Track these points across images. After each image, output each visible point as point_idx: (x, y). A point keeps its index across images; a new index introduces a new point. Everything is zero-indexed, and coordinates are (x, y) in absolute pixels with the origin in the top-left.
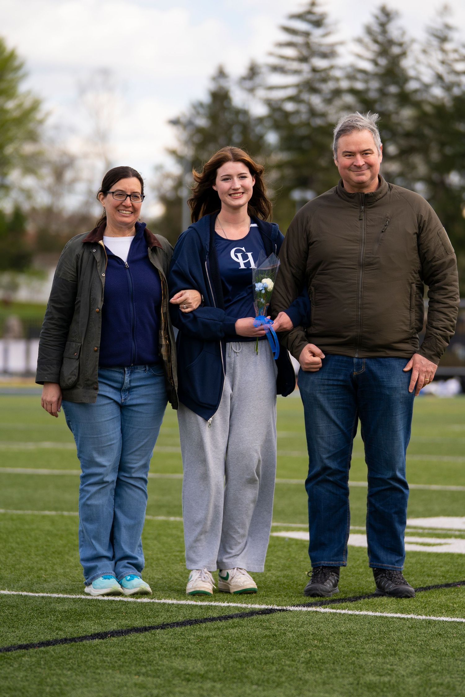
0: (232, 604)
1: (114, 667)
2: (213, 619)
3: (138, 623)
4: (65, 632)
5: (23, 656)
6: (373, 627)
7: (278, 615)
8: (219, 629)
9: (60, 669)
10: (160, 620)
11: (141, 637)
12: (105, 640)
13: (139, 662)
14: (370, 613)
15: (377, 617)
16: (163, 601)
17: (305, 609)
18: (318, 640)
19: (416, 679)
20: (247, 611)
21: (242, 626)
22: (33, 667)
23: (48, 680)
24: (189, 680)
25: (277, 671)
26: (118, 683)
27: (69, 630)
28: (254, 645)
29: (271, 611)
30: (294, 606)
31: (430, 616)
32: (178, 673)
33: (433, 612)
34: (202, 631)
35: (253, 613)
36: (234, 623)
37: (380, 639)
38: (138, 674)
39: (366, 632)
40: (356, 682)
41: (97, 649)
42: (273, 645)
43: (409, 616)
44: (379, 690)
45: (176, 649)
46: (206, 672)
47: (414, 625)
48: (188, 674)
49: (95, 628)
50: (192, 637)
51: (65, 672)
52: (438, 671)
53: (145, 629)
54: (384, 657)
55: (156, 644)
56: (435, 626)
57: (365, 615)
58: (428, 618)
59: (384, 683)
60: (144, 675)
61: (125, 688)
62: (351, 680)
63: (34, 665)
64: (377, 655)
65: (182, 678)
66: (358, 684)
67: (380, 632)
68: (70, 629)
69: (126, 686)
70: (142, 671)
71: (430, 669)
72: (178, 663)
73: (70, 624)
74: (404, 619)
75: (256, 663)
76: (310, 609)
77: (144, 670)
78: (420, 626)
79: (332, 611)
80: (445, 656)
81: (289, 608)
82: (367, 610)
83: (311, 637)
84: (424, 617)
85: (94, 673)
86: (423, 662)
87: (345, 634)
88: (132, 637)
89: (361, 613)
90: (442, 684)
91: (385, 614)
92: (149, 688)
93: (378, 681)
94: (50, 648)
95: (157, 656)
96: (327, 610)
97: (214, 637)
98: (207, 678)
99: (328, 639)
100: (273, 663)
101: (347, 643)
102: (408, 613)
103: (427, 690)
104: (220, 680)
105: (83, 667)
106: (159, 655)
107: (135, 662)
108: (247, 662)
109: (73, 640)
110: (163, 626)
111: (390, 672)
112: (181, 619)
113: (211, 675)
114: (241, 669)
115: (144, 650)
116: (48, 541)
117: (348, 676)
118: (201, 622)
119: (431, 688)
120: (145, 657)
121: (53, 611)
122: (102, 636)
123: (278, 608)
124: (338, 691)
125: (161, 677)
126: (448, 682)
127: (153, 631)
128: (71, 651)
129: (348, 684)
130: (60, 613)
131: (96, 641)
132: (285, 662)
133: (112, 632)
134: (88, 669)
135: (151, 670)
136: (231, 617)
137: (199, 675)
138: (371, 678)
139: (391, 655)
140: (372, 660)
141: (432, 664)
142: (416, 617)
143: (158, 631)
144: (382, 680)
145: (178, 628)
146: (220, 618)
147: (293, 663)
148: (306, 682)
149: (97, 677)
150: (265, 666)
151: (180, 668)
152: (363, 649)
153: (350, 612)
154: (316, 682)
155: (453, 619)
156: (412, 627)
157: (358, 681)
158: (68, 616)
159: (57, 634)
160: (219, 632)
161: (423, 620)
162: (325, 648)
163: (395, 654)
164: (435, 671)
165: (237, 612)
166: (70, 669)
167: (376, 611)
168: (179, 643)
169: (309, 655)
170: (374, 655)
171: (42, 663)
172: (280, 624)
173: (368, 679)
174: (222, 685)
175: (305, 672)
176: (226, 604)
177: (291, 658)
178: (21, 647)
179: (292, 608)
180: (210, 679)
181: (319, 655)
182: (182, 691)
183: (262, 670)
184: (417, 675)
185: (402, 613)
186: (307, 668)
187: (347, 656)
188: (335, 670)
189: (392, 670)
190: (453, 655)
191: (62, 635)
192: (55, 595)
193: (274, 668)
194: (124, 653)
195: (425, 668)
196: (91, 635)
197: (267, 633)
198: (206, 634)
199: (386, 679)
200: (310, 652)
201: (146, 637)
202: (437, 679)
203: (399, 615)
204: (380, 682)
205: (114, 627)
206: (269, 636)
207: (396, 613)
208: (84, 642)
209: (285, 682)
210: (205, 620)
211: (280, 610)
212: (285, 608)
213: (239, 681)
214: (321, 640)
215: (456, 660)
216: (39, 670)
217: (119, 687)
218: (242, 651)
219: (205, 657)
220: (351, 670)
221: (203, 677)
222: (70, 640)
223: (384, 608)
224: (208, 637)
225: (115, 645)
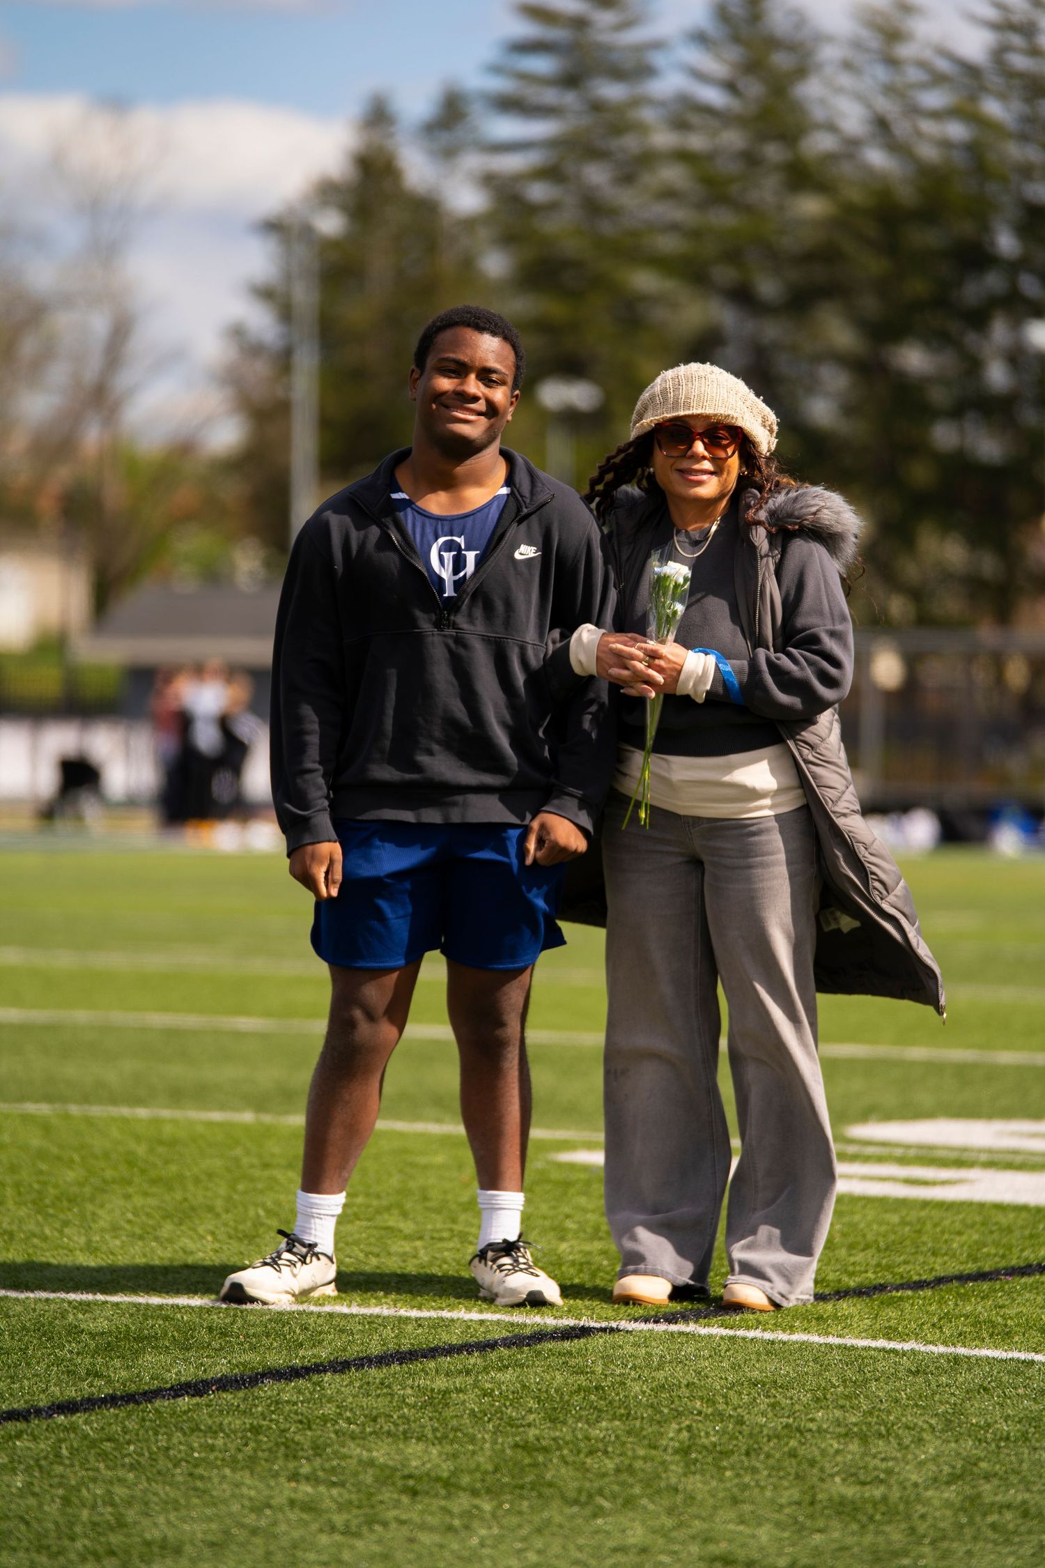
0: (488, 1317)
1: (234, 1460)
2: (450, 1350)
3: (276, 1359)
4: (109, 1381)
5: (18, 1436)
6: (826, 1370)
7: (599, 1341)
8: (468, 1372)
9: (107, 1467)
10: (327, 1353)
11: (288, 1391)
12: (205, 1399)
13: (292, 1450)
14: (815, 1338)
15: (831, 1346)
17: (662, 1327)
18: (702, 1399)
19: (950, 1493)
20: (528, 1332)
21: (521, 1366)
22: (43, 1462)
23: (84, 1491)
24: (415, 1493)
25: (618, 1471)
26: (250, 1499)
27: (119, 1374)
28: (555, 1409)
29: (585, 1332)
30: (636, 1320)
31: (954, 1345)
32: (386, 1476)
33: (961, 1338)
34: (434, 1377)
35: (540, 1336)
36: (501, 1359)
37: (847, 1397)
38: (295, 1477)
39: (812, 1382)
40: (807, 1498)
41: (190, 1419)
42: (600, 1411)
43: (907, 1346)
44: (864, 1519)
45: (375, 1420)
46: (453, 1473)
47: (920, 1368)
48: (410, 1476)
49: (181, 1371)
50: (409, 1391)
51: (120, 1473)
52: (995, 1475)
53: (295, 1373)
54: (864, 1439)
55: (329, 1409)
56: (969, 1370)
57: (803, 1343)
58: (951, 1350)
59: (874, 1503)
60: (307, 1479)
61: (268, 1511)
62: (795, 1494)
63: (45, 1458)
64: (846, 1435)
65: (400, 1483)
66: (812, 1503)
67: (845, 1381)
68: (123, 1374)
69: (268, 1506)
70: (302, 1471)
71: (975, 1469)
72: (381, 1453)
73: (116, 1363)
74: (894, 1351)
75: (565, 1452)
76: (673, 1328)
77: (305, 1469)
78: (937, 1368)
79: (722, 1332)
80: (1007, 1438)
81: (624, 1324)
82: (806, 1330)
83: (684, 1392)
84: (941, 1349)
85: (191, 1475)
86: (958, 1454)
87: (764, 1385)
88: (268, 1389)
89: (794, 1337)
90: (1009, 1507)
91: (849, 1341)
92: (325, 1511)
93: (858, 1495)
94: (80, 1418)
95: (333, 1436)
96: (714, 1330)
97: (459, 1391)
98: (459, 1487)
99: (725, 1396)
100: (606, 1452)
101: (773, 1406)
102: (903, 1337)
103: (978, 1519)
104: (488, 1491)
105: (162, 1463)
106: (336, 1432)
107: (282, 1449)
108: (545, 1450)
109: (130, 1398)
110: (340, 1366)
111: (882, 1476)
112: (375, 1349)
113: (465, 1480)
114: (535, 1465)
115: (301, 1422)
117: (786, 1483)
118: (424, 1356)
119: (983, 1516)
120: (305, 1438)
121: (74, 1332)
122: (197, 1388)
123: (597, 1325)
124: (768, 1520)
125: (348, 1485)
127: (315, 1378)
128: (129, 1425)
129: (790, 1504)
130: (92, 1335)
131: (185, 1402)
132: (633, 1450)
133: (221, 1379)
134: (175, 1466)
135: (324, 1470)
136: (492, 1345)
137: (438, 1479)
138: (841, 1488)
139: (880, 1436)
140: (836, 1446)
141: (980, 1459)
142: (923, 1349)
143: (327, 1377)
144: (867, 1495)
145: (373, 1371)
146: (466, 1348)
147: (653, 1452)
148: (690, 1498)
149: (198, 1484)
150: (589, 1461)
151: (391, 1463)
152: (812, 1420)
153: (768, 1336)
154: (713, 1496)
155: (1010, 1355)
156: (918, 1372)
157: (814, 1496)
158: (111, 1345)
159: (91, 1385)
160: (470, 1380)
161: (941, 1355)
162: (721, 1416)
163: (888, 1433)
164: (987, 1478)
165: (505, 1334)
166: (132, 1467)
167: (827, 1334)
168: (377, 1404)
169: (685, 1434)
170: (839, 1436)
171: (64, 1452)
172: (608, 1359)
173: (833, 1491)
174: (495, 1503)
175: (685, 1475)
176: (475, 1316)
177: (646, 1442)
178: (9, 1416)
179: (631, 1325)
180: (464, 1490)
181: (711, 1435)
182: (404, 1517)
183: (583, 1469)
184: (948, 1484)
185: (890, 1339)
186: (687, 1465)
187: (778, 1438)
188: (754, 1470)
189: (889, 1472)
190: (1025, 1437)
191: (102, 1387)
192: (74, 1296)
193: (610, 1465)
194: (256, 1430)
195: (964, 1469)
196: (172, 1388)
197: (582, 1380)
198: (441, 1383)
199: (878, 1492)
200: (689, 1428)
201: (299, 1392)
202: (996, 1494)
203: (881, 1343)
204: (863, 1499)
205: (221, 1367)
206: (588, 1391)
207: (874, 1338)
208: (157, 1403)
209: (641, 1497)
210: (433, 1352)
211: (603, 1330)
212: (614, 1325)
213: (534, 1494)
214: (711, 1402)
216: (59, 1470)
217: (252, 1510)
218: (529, 1425)
219: (445, 1437)
220: (793, 1471)
221: (450, 1485)
222: (122, 1398)
223: (845, 1325)
224: (446, 1392)
225: (233, 1410)
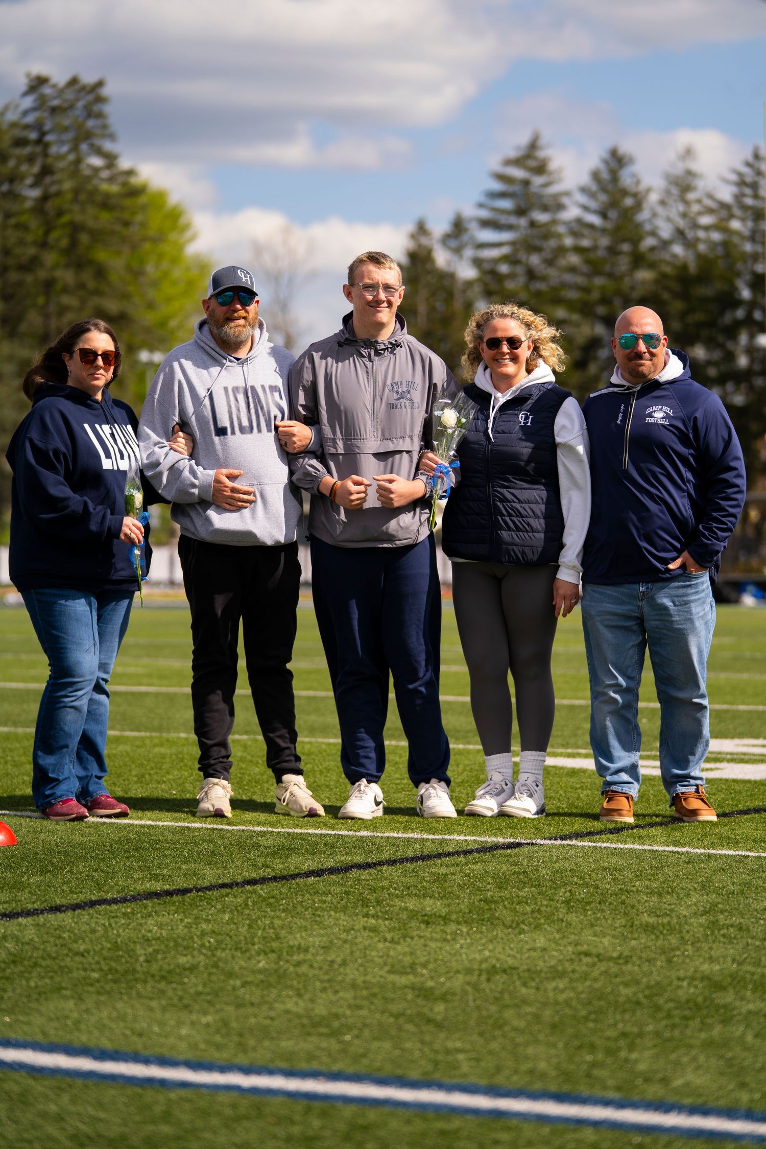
0: (469, 838)
1: (336, 907)
2: (448, 854)
3: (359, 859)
4: (273, 870)
5: (227, 895)
6: (642, 862)
7: (526, 849)
8: (457, 865)
9: (272, 911)
10: (385, 856)
11: (364, 874)
12: (322, 878)
13: (365, 903)
14: (637, 847)
15: (645, 850)
16: (386, 834)
17: (558, 842)
18: (577, 876)
19: (702, 920)
20: (489, 845)
21: (485, 862)
22: (239, 908)
23: (259, 922)
24: (428, 923)
25: (533, 911)
26: (343, 926)
27: (278, 866)
28: (501, 882)
29: (519, 845)
30: (545, 839)
31: (709, 849)
32: (413, 915)
33: (713, 845)
34: (440, 867)
35: (496, 847)
36: (474, 858)
37: (652, 875)
38: (367, 915)
39: (635, 868)
40: (629, 924)
41: (314, 888)
42: (525, 883)
43: (684, 850)
44: (658, 933)
45: (408, 888)
46: (448, 914)
47: (690, 860)
48: (426, 915)
49: (310, 864)
50: (427, 874)
51: (278, 913)
52: (726, 911)
53: (368, 866)
54: (660, 895)
55: (385, 883)
56: (716, 861)
57: (631, 849)
58: (707, 851)
59: (663, 925)
60: (373, 916)
61: (352, 932)
62: (623, 921)
63: (240, 906)
64: (651, 893)
65: (420, 918)
66: (632, 926)
67: (651, 867)
68: (281, 866)
69: (353, 929)
70: (371, 913)
71: (716, 908)
72: (412, 904)
73: (278, 861)
74: (678, 852)
75: (506, 903)
76: (564, 842)
77: (372, 912)
78: (699, 860)
79: (590, 844)
80: (733, 893)
81: (539, 841)
82: (633, 843)
83: (569, 873)
84: (702, 851)
85: (314, 914)
86: (708, 901)
87: (610, 869)
88: (354, 873)
89: (626, 846)
90: (732, 926)
91: (654, 848)
92: (382, 932)
93: (655, 922)
94: (258, 887)
95: (387, 896)
96: (587, 844)
97: (452, 874)
98: (450, 920)
99: (590, 875)
100: (527, 903)
101: (614, 880)
102: (683, 846)
103: (716, 932)
104: (466, 922)
105: (299, 909)
106: (389, 894)
107: (361, 902)
108: (496, 902)
109: (284, 878)
110: (392, 862)
111: (668, 912)
112: (410, 854)
113: (454, 917)
114: (490, 909)
115: (371, 889)
116: (242, 768)
117: (619, 917)
118: (435, 857)
119: (719, 930)
120: (372, 897)
121: (257, 846)
122: (318, 873)
123: (525, 842)
124: (609, 934)
125: (394, 920)
126: (740, 923)
127: (379, 868)
128: (283, 890)
129: (620, 927)
130: (266, 848)
131: (312, 879)
132: (541, 902)
133: (330, 869)
134: (306, 910)
135: (381, 911)
136: (470, 852)
137: (440, 916)
138: (646, 918)
139: (668, 893)
140: (645, 898)
141: (719, 903)
142: (692, 851)
143: (385, 868)
144: (660, 921)
145: (408, 865)
146: (457, 853)
147: (551, 903)
148: (569, 924)
149: (317, 919)
150: (518, 907)
151: (416, 909)
152: (634, 886)
153: (613, 846)
154: (581, 923)
155: (737, 853)
156: (689, 862)
157: (633, 923)
158: (275, 852)
159: (264, 871)
160: (458, 869)
161: (702, 854)
162: (587, 885)
163: (673, 892)
164: (722, 912)
165: (477, 846)
166: (284, 911)
167: (644, 844)
168: (410, 881)
169: (568, 894)
170: (647, 894)
171: (250, 903)
172: (530, 858)
173: (643, 920)
174: (468, 928)
175: (567, 913)
176: (462, 838)
177: (548, 898)
178: (224, 886)
179: (542, 842)
180: (453, 921)
181: (581, 893)
182: (422, 934)
183: (515, 911)
184: (702, 915)
185: (676, 846)
186: (569, 909)
187: (616, 895)
188: (603, 911)
189: (672, 910)
190: (742, 892)
191: (269, 873)
192: (257, 829)
193: (528, 909)
194: (347, 893)
195: (710, 908)
196: (305, 873)
197: (516, 869)
198: (443, 870)
199: (666, 920)
200: (570, 891)
201: (370, 875)
202: (726, 920)
203: (671, 848)
204: (658, 923)
205: (330, 863)
206: (519, 873)
207: (668, 846)
208: (298, 880)
209: (544, 924)
210: (440, 856)
211: (528, 844)
212: (534, 841)
213: (489, 923)
214: (582, 878)
215: (747, 898)
216: (247, 912)
217: (344, 931)
218: (488, 890)
219: (444, 896)
220: (622, 911)
221: (446, 919)
222: (280, 878)
223: (653, 839)
224: (446, 875)
225: (335, 883)
